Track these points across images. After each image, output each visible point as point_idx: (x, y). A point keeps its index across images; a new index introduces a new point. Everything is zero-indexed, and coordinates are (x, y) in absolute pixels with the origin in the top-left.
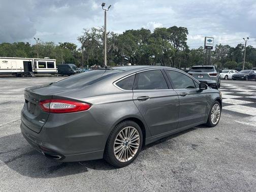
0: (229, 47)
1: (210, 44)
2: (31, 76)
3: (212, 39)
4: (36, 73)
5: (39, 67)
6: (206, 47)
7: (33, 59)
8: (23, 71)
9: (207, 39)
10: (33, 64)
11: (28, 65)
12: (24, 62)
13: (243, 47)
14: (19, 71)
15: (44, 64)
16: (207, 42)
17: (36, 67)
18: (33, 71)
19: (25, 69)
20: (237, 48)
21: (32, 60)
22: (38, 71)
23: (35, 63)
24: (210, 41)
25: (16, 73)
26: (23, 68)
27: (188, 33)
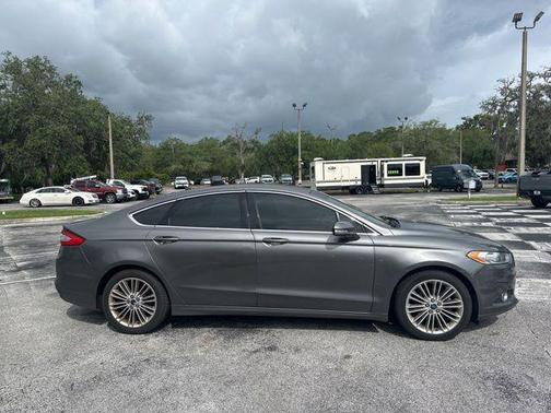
2: (373, 193)
4: (382, 186)
5: (389, 175)
7: (380, 160)
8: (359, 183)
10: (378, 169)
11: (369, 173)
12: (362, 167)
14: (353, 183)
15: (399, 168)
17: (382, 175)
18: (378, 182)
19: (363, 180)
21: (377, 162)
22: (386, 182)
23: (382, 167)
25: (347, 187)
26: (360, 177)
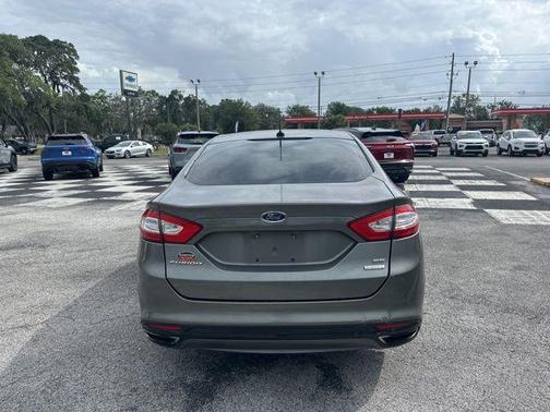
0: (157, 94)
1: (131, 86)
3: (134, 76)
6: (125, 92)
9: (125, 75)
13: (181, 97)
16: (125, 82)
20: (171, 96)
24: (130, 79)
27: (78, 57)
